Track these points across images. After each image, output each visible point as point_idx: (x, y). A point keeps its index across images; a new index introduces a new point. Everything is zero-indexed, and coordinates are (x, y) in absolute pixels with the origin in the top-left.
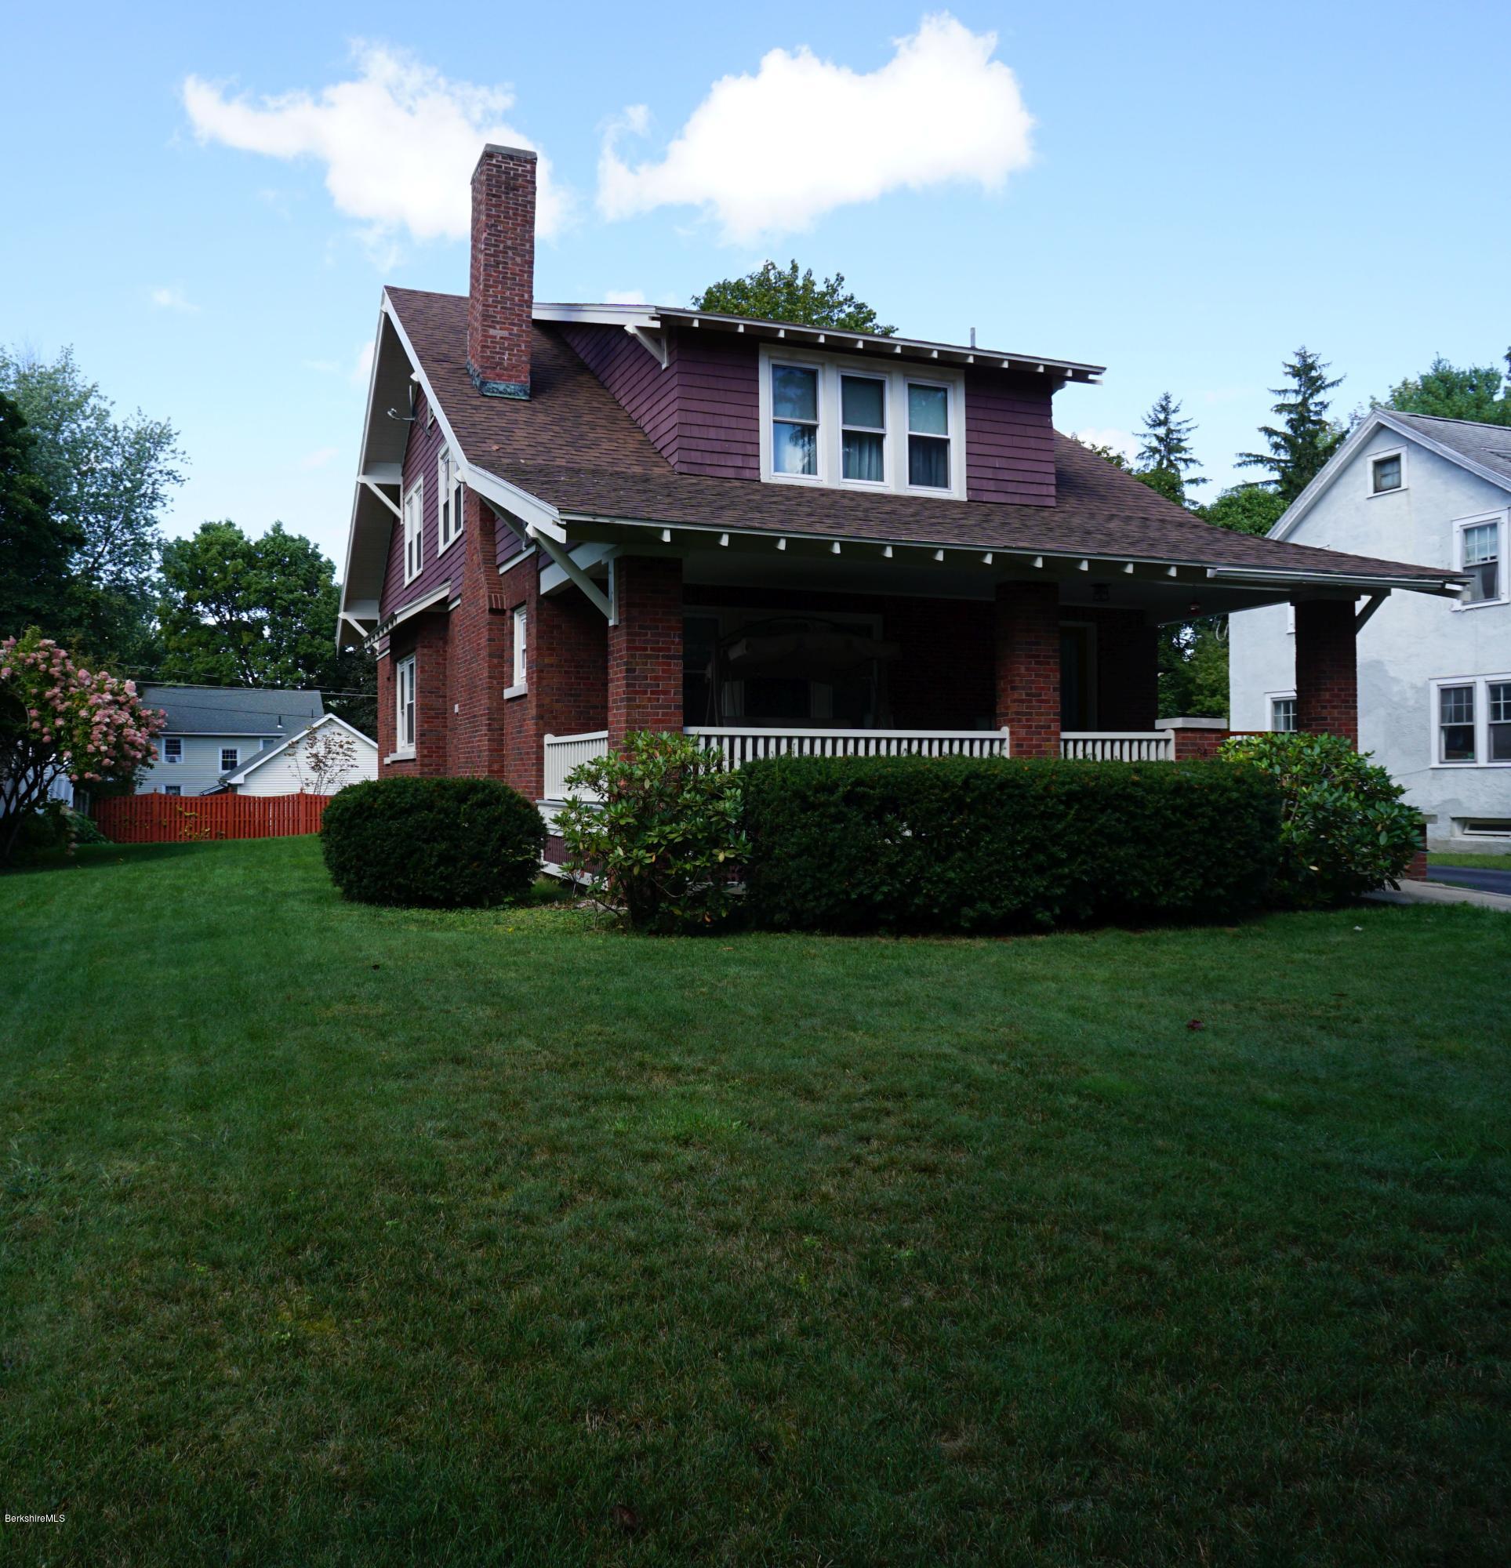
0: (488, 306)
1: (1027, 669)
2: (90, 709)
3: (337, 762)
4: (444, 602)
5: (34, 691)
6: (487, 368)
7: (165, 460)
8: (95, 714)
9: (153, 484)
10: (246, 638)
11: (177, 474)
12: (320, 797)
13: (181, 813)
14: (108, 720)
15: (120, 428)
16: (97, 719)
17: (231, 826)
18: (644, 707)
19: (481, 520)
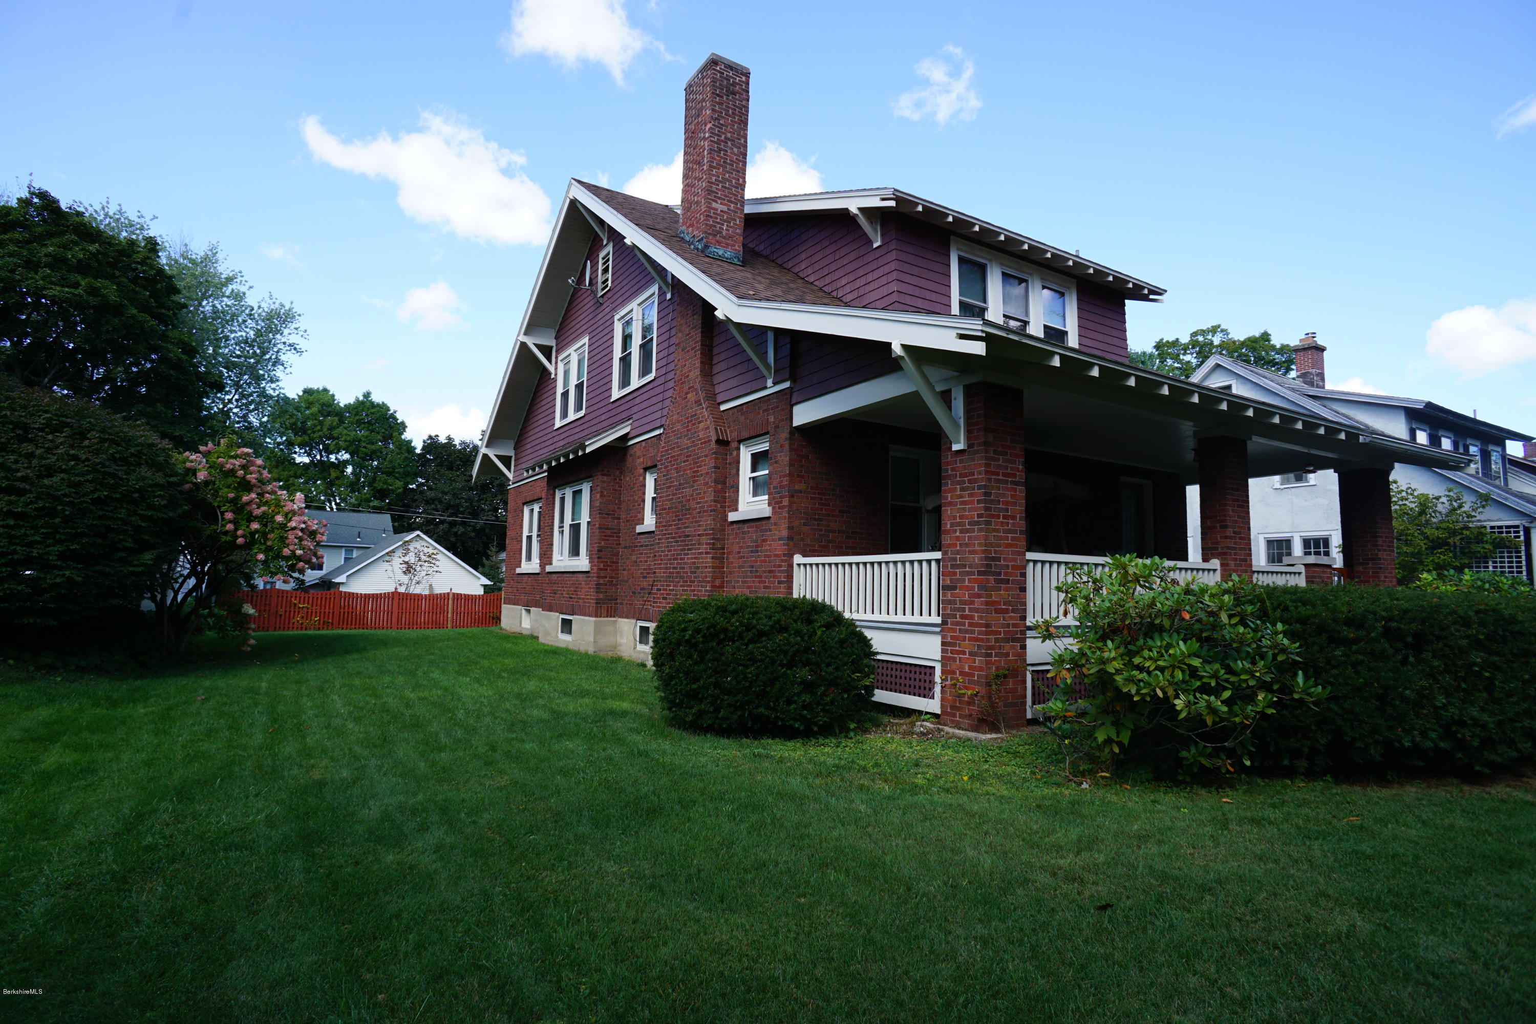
0: (712, 183)
2: (286, 515)
3: (424, 568)
4: (625, 438)
5: (231, 495)
6: (710, 234)
7: (288, 335)
8: (290, 520)
9: (278, 352)
10: (334, 474)
11: (298, 347)
12: (411, 595)
13: (295, 605)
14: (303, 526)
15: (256, 308)
16: (293, 524)
17: (336, 617)
18: (998, 531)
19: (701, 362)
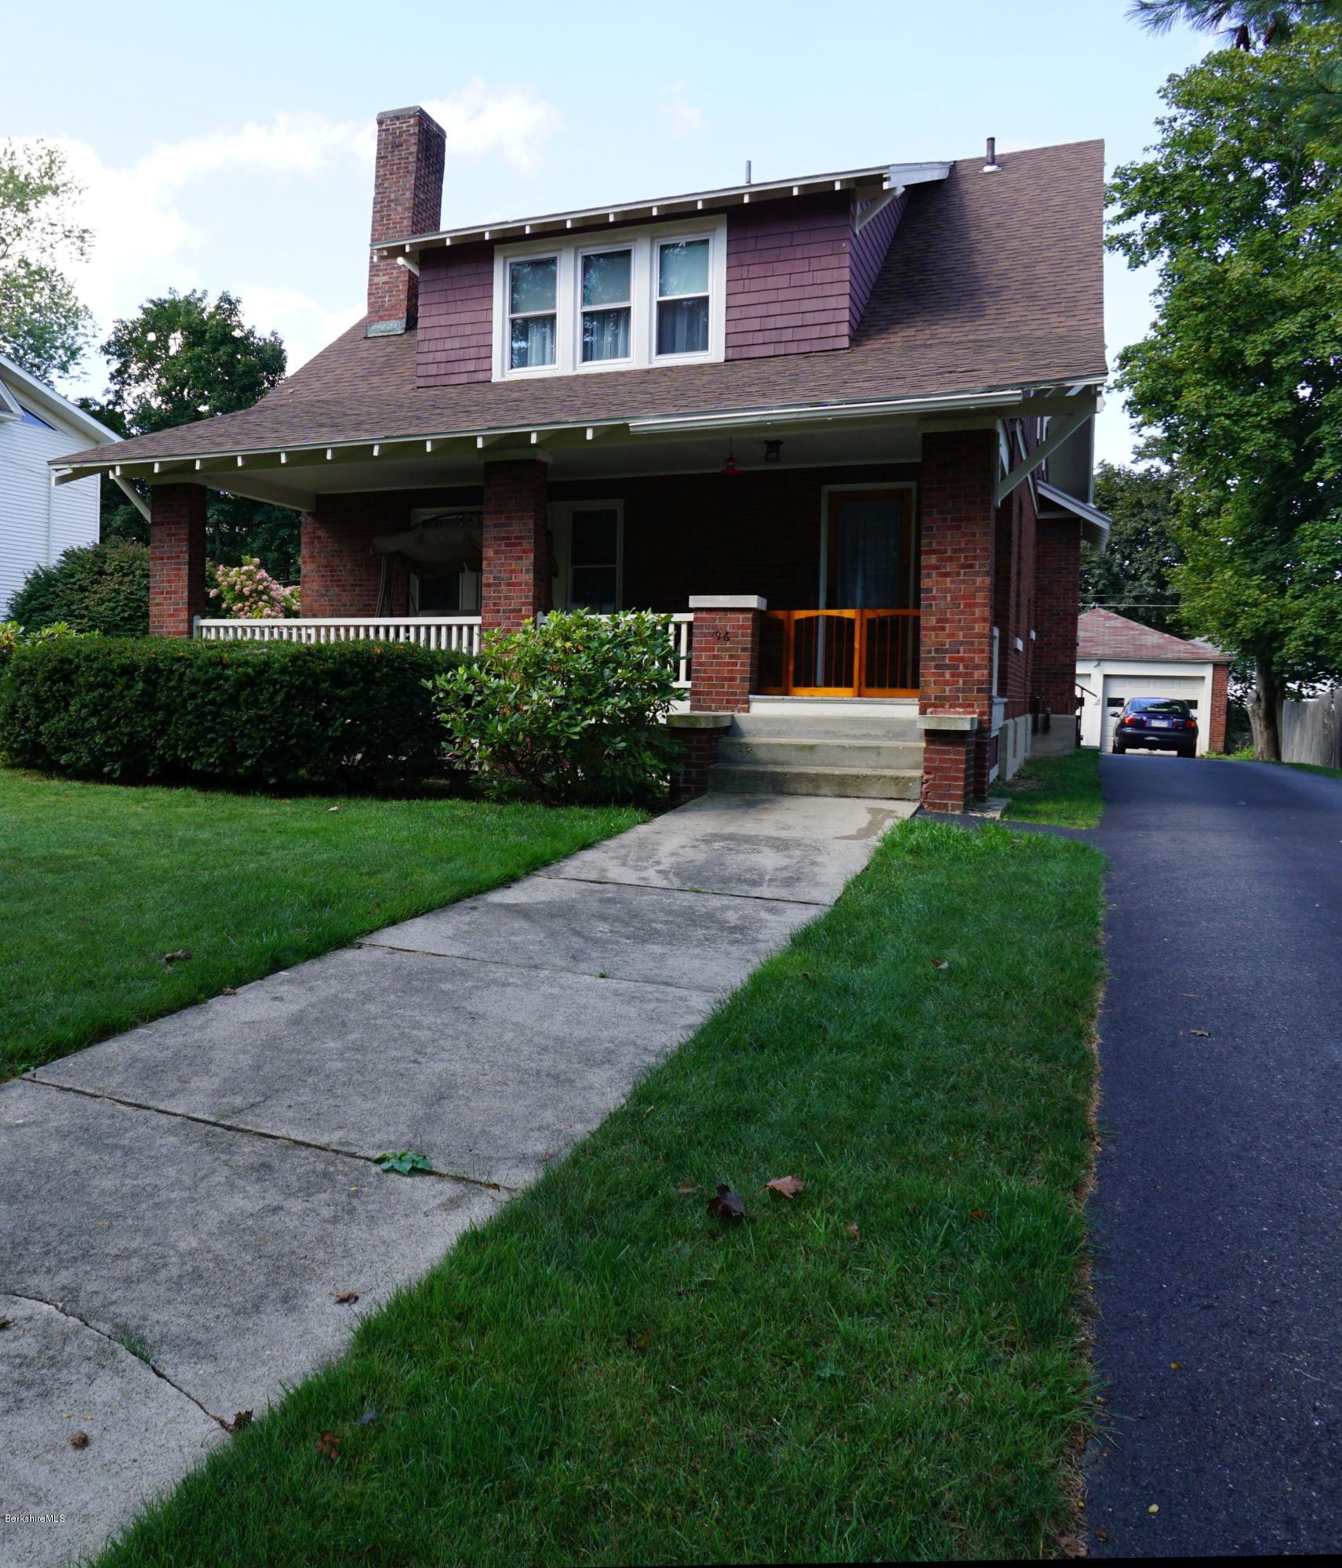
1: (496, 552)
